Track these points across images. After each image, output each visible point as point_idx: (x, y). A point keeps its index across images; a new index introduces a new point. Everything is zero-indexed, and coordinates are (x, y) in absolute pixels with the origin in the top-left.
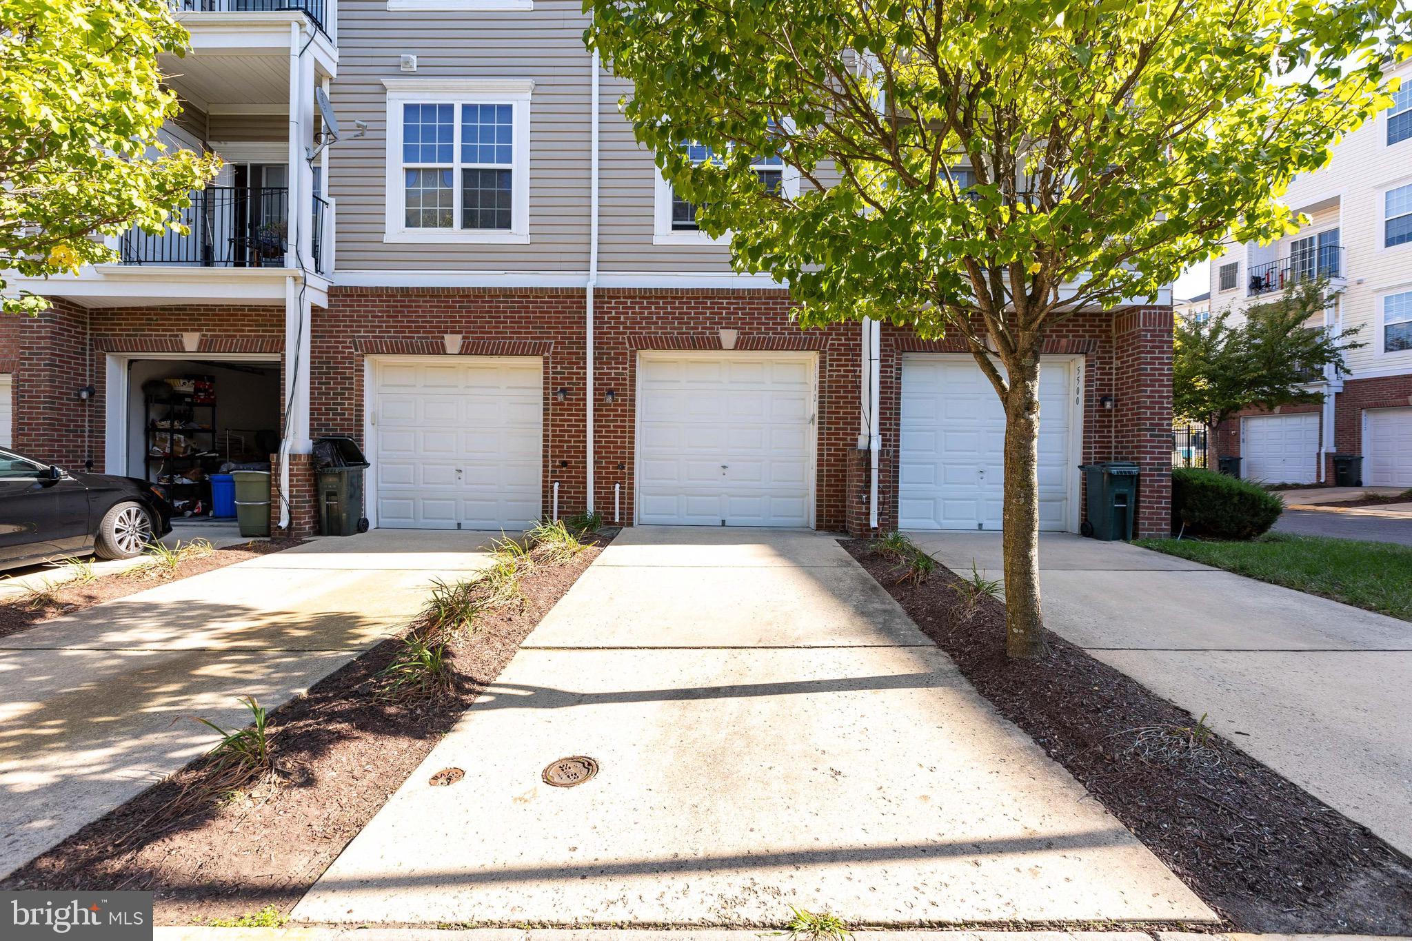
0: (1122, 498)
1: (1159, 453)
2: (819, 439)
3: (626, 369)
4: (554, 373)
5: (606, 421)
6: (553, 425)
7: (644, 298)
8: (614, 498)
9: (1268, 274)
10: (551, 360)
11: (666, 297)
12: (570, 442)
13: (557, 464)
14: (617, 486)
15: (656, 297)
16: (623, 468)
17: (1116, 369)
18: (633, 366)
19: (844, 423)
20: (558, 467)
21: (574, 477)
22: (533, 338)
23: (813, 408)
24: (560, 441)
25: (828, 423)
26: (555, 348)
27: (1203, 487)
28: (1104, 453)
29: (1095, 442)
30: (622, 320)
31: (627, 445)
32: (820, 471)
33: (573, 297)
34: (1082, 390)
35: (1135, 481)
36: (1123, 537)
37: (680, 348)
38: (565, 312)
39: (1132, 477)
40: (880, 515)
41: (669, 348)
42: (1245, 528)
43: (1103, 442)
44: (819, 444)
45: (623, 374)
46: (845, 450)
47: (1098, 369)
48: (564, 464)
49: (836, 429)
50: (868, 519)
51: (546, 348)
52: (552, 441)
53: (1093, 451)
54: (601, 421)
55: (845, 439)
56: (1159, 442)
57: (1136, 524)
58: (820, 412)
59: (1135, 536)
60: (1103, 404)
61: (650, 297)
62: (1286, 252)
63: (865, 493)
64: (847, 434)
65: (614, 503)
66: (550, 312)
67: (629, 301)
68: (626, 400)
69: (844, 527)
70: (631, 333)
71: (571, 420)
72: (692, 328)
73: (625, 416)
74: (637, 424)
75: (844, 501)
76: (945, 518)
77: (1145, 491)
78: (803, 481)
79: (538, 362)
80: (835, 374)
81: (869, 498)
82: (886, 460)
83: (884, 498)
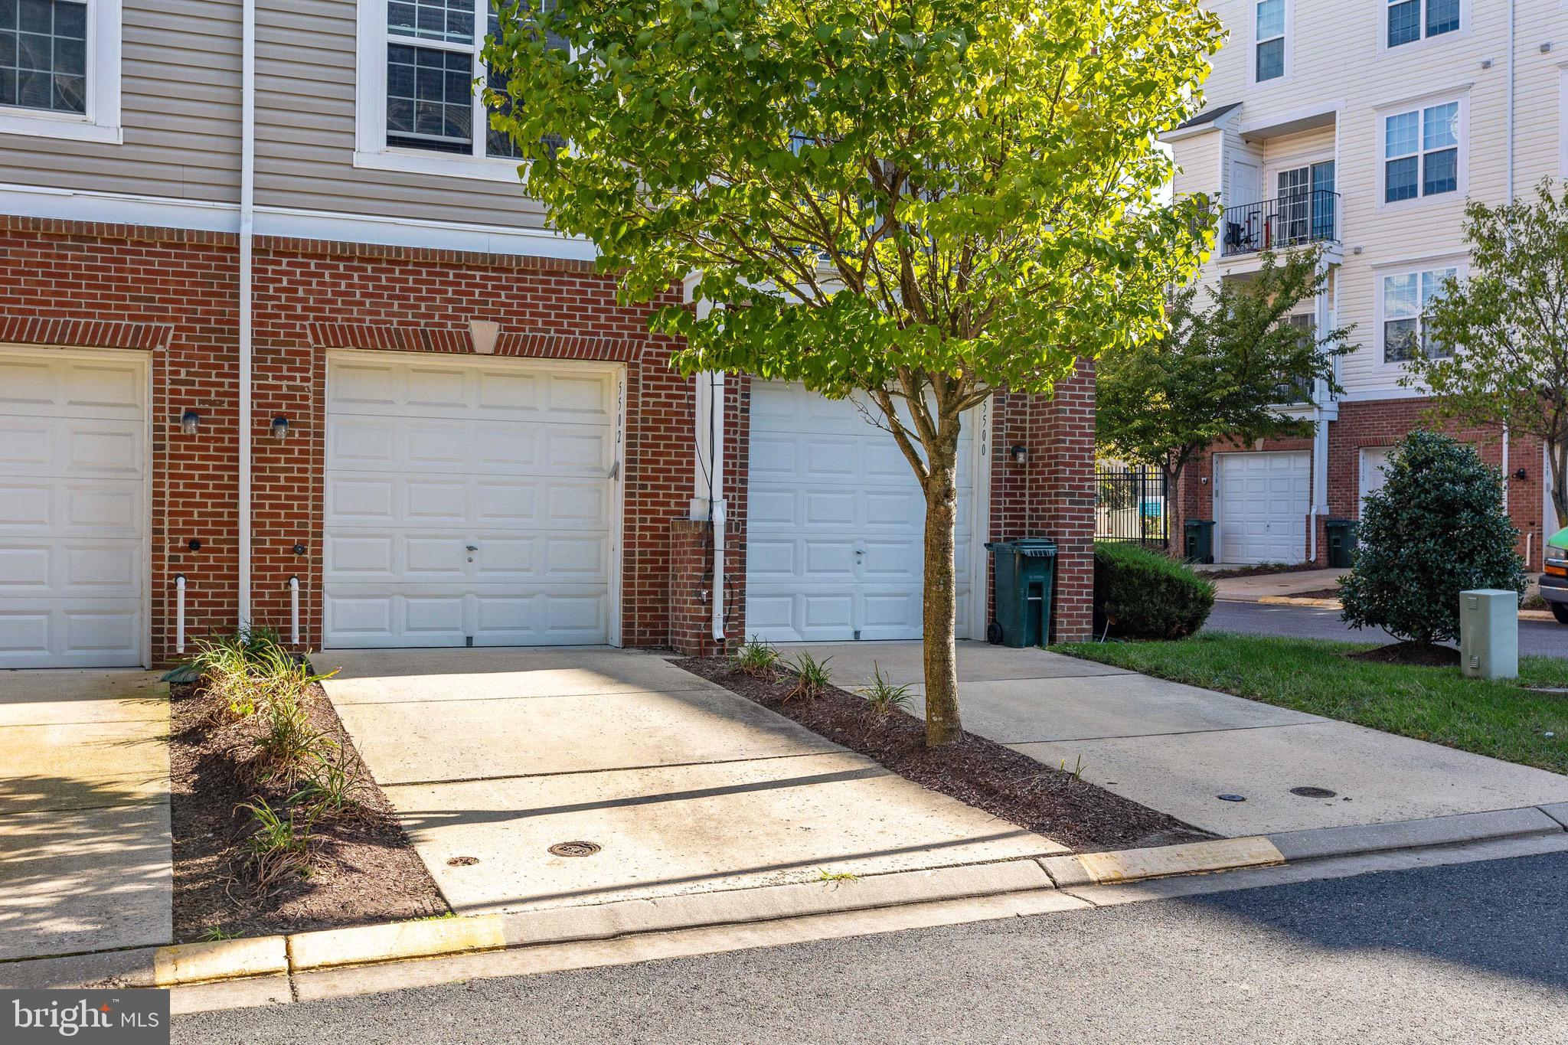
0: (1036, 588)
1: (1081, 526)
2: (627, 503)
3: (307, 380)
4: (173, 382)
5: (272, 470)
6: (171, 476)
7: (339, 258)
8: (289, 604)
9: (1249, 222)
10: (167, 359)
11: (379, 261)
12: (205, 505)
13: (181, 544)
14: (295, 582)
15: (361, 260)
16: (304, 551)
17: (1032, 406)
18: (320, 376)
19: (666, 479)
20: (182, 550)
21: (212, 568)
22: (132, 317)
23: (616, 452)
24: (185, 504)
25: (642, 478)
26: (175, 337)
27: (1128, 571)
28: (1015, 525)
29: (1006, 510)
30: (301, 294)
31: (310, 511)
32: (628, 554)
33: (209, 248)
34: (989, 434)
35: (1051, 564)
36: (1038, 642)
37: (402, 348)
38: (194, 275)
39: (1048, 558)
40: (726, 619)
41: (384, 347)
42: (1174, 624)
43: (1015, 510)
44: (627, 512)
45: (302, 389)
46: (667, 521)
47: (1009, 405)
48: (194, 545)
49: (654, 487)
50: (710, 627)
51: (158, 336)
52: (171, 504)
53: (1002, 522)
54: (263, 469)
55: (668, 504)
56: (1080, 511)
57: (1053, 623)
58: (628, 461)
59: (1052, 639)
60: (1014, 456)
61: (350, 259)
62: (1271, 190)
63: (705, 587)
64: (670, 496)
65: (289, 613)
66: (166, 273)
67: (313, 263)
68: (308, 434)
69: (665, 641)
70: (316, 319)
71: (206, 468)
72: (423, 316)
73: (307, 461)
74: (328, 476)
75: (666, 601)
76: (808, 625)
77: (1064, 578)
78: (597, 570)
79: (140, 361)
80: (652, 400)
81: (710, 594)
82: (735, 537)
83: (732, 594)
